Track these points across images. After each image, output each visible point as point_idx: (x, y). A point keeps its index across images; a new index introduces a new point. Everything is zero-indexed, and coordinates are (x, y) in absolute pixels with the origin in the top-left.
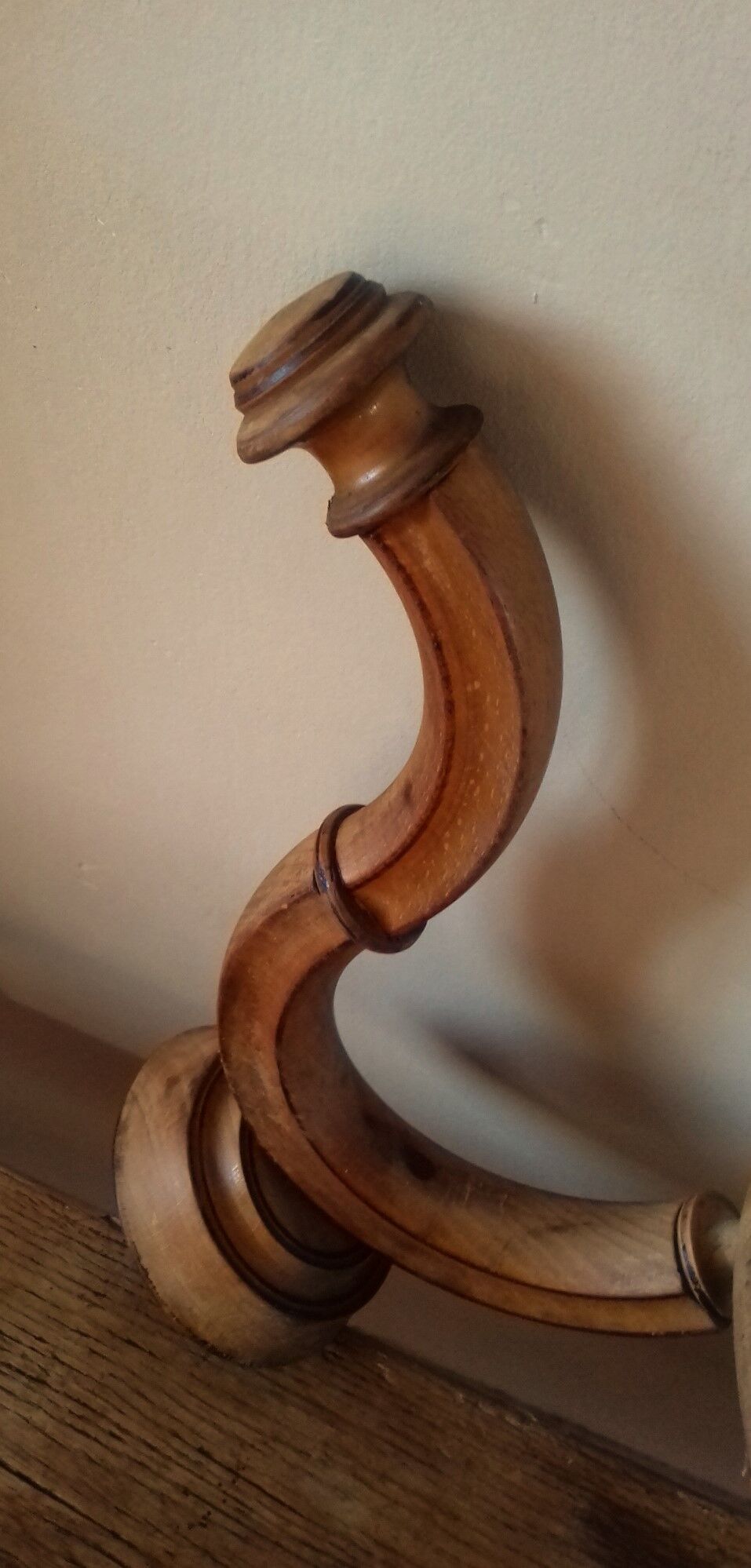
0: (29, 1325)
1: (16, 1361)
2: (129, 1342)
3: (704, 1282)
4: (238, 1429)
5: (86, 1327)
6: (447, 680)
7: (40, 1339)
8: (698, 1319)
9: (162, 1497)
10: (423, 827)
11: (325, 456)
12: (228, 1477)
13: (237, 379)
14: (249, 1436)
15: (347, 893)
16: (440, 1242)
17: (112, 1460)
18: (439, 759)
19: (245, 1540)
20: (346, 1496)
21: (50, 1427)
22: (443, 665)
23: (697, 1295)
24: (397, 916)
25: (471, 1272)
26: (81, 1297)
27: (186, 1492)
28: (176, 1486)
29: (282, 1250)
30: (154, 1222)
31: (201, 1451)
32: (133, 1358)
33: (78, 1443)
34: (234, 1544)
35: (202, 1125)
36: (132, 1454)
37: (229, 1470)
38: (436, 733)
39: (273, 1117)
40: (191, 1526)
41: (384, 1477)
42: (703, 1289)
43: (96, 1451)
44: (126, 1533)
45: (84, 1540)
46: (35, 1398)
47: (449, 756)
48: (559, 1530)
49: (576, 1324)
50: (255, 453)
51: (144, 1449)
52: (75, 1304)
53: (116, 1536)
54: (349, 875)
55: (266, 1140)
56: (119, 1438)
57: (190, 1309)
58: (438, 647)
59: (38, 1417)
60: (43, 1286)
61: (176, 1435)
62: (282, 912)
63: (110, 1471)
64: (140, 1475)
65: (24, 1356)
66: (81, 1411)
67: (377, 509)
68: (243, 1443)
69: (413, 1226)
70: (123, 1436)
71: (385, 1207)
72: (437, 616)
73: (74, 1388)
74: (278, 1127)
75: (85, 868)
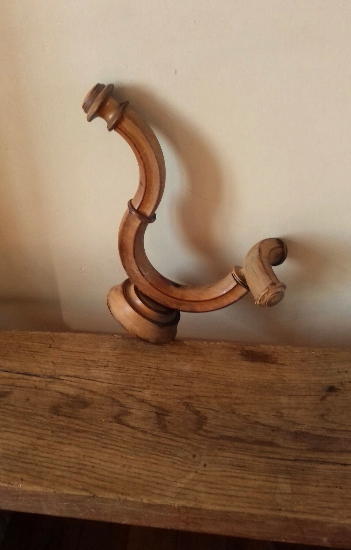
0: (101, 358)
1: (100, 364)
2: (125, 354)
3: (241, 280)
4: (156, 361)
5: (114, 354)
6: (139, 152)
7: (104, 359)
8: (244, 290)
9: (142, 378)
10: (146, 188)
11: (103, 116)
12: (156, 370)
13: (83, 107)
14: (159, 362)
15: (137, 211)
16: (186, 299)
17: (128, 375)
18: (144, 170)
19: (164, 379)
20: (185, 366)
21: (112, 373)
22: (137, 149)
23: (240, 283)
24: (148, 213)
25: (195, 304)
26: (111, 350)
27: (148, 375)
28: (145, 375)
29: (151, 311)
30: (121, 314)
31: (148, 367)
32: (127, 356)
33: (120, 374)
34: (161, 380)
35: (125, 292)
36: (133, 372)
37: (156, 369)
38: (141, 166)
39: (140, 281)
40: (150, 380)
41: (192, 360)
42: (240, 280)
43: (124, 374)
44: (136, 385)
45: (127, 389)
46: (107, 369)
47: (145, 169)
48: (235, 358)
49: (221, 307)
50: (90, 119)
51: (135, 371)
52: (110, 351)
53: (134, 387)
54: (136, 208)
55: (140, 288)
56: (129, 371)
57: (135, 330)
58: (135, 146)
59: (109, 372)
60: (102, 350)
61: (142, 366)
62: (126, 222)
63: (129, 376)
64: (136, 375)
65: (101, 363)
66: (118, 369)
67: (115, 121)
68: (158, 363)
69: (178, 297)
70: (129, 370)
71: (171, 295)
72: (133, 139)
73: (115, 365)
74: (142, 283)
75: (83, 269)
